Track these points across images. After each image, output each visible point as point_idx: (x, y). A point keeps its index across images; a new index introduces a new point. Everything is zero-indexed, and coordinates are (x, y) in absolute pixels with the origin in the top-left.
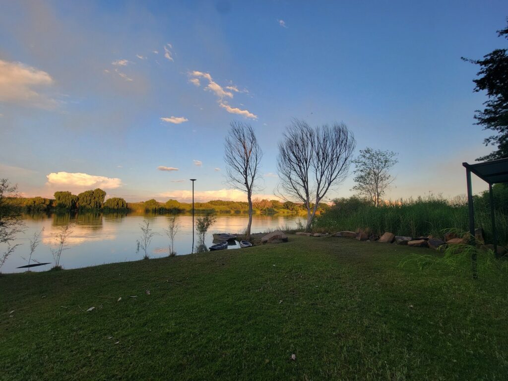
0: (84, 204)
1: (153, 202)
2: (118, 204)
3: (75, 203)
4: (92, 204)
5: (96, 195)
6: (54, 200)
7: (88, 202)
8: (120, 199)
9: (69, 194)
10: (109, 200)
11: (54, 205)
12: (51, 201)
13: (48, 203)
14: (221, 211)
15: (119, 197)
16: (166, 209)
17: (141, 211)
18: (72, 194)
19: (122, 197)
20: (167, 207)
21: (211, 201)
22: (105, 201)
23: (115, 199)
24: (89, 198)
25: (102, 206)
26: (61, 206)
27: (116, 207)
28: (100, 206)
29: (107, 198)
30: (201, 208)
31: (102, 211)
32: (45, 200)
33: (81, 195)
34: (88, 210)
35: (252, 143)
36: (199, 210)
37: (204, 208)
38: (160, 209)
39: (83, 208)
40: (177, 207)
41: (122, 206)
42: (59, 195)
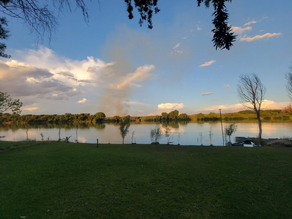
0: (171, 117)
1: (201, 114)
2: (184, 116)
3: (168, 117)
4: (174, 117)
5: (175, 112)
6: (162, 116)
7: (173, 116)
8: (185, 114)
9: (166, 113)
10: (180, 115)
11: (162, 118)
12: (161, 117)
13: (160, 117)
14: (249, 118)
15: (184, 113)
16: (208, 118)
17: (195, 119)
18: (167, 113)
19: (186, 113)
20: (209, 117)
21: (240, 111)
22: (179, 115)
23: (183, 114)
24: (173, 115)
25: (178, 118)
26: (164, 118)
27: (183, 118)
28: (177, 118)
29: (179, 114)
30: (232, 117)
31: (178, 120)
32: (159, 116)
33: (170, 113)
34: (173, 120)
35: (257, 84)
36: (231, 118)
37: (235, 117)
38: (205, 118)
39: (171, 119)
40: (215, 117)
41: (186, 117)
42: (163, 114)
